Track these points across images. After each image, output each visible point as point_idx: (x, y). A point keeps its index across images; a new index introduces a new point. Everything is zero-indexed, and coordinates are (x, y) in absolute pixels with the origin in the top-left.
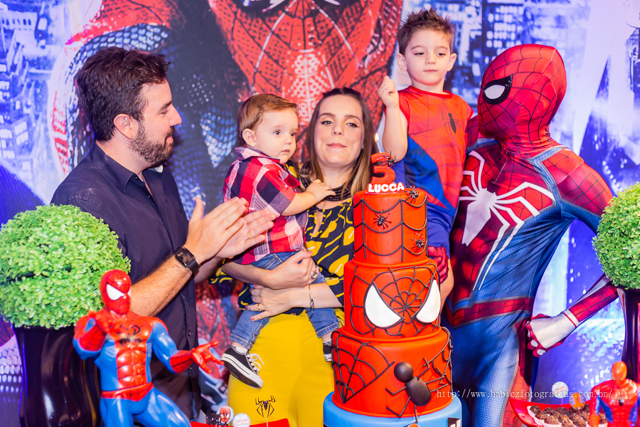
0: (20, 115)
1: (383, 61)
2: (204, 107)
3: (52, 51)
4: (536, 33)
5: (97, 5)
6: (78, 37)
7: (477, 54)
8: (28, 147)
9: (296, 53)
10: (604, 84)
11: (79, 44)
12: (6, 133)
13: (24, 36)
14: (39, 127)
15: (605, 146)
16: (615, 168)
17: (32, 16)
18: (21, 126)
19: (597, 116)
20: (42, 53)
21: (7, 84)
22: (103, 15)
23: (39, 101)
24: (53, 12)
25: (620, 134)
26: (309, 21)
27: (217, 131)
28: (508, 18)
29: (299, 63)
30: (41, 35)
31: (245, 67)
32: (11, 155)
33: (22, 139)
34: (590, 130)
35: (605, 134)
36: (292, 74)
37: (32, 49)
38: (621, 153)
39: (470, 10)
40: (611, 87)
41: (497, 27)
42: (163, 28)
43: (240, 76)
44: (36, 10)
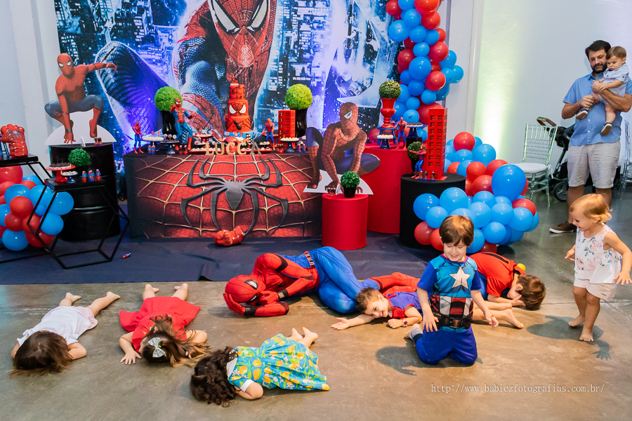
0: (165, 63)
1: (268, 49)
2: (215, 62)
3: (173, 45)
4: (314, 40)
5: (185, 31)
6: (180, 41)
7: (296, 46)
8: (167, 73)
9: (242, 46)
10: (336, 56)
11: (181, 43)
12: (161, 69)
13: (165, 40)
14: (170, 67)
15: (336, 75)
16: (339, 82)
17: (168, 35)
18: (165, 67)
19: (333, 66)
20: (170, 45)
21: (161, 55)
22: (187, 34)
23: (170, 59)
24: (173, 33)
25: (340, 72)
26: (246, 36)
27: (219, 69)
28: (306, 35)
29: (243, 49)
30: (170, 40)
31: (227, 50)
32: (162, 75)
33: (166, 70)
34: (331, 70)
35: (336, 72)
36: (241, 52)
37: (168, 44)
38: (341, 78)
39: (294, 33)
40: (338, 57)
41: (303, 38)
42: (204, 38)
43: (226, 52)
44: (169, 33)
